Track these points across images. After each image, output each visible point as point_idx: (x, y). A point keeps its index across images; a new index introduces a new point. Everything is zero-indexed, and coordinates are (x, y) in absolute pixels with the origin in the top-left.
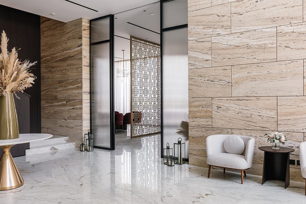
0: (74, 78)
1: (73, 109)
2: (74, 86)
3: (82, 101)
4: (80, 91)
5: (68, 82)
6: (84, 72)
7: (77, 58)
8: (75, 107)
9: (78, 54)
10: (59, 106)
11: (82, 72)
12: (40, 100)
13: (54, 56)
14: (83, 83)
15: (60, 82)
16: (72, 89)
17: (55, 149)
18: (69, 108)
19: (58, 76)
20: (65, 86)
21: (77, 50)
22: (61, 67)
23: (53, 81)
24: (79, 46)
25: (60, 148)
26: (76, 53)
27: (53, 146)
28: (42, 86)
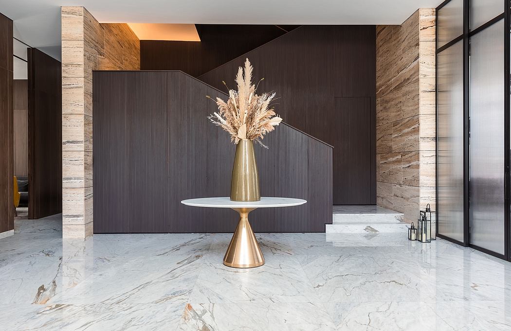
0: (410, 115)
1: (409, 167)
2: (410, 129)
3: (419, 153)
4: (416, 136)
5: (403, 122)
6: (422, 102)
7: (414, 80)
8: (410, 164)
9: (415, 73)
10: (394, 162)
11: (418, 104)
12: (375, 154)
13: (389, 82)
14: (421, 121)
15: (395, 124)
16: (408, 133)
17: (373, 230)
18: (405, 166)
19: (392, 114)
20: (401, 130)
21: (414, 67)
22: (396, 99)
23: (388, 123)
24: (416, 60)
25: (381, 229)
26: (413, 72)
27: (369, 225)
28: (378, 132)
